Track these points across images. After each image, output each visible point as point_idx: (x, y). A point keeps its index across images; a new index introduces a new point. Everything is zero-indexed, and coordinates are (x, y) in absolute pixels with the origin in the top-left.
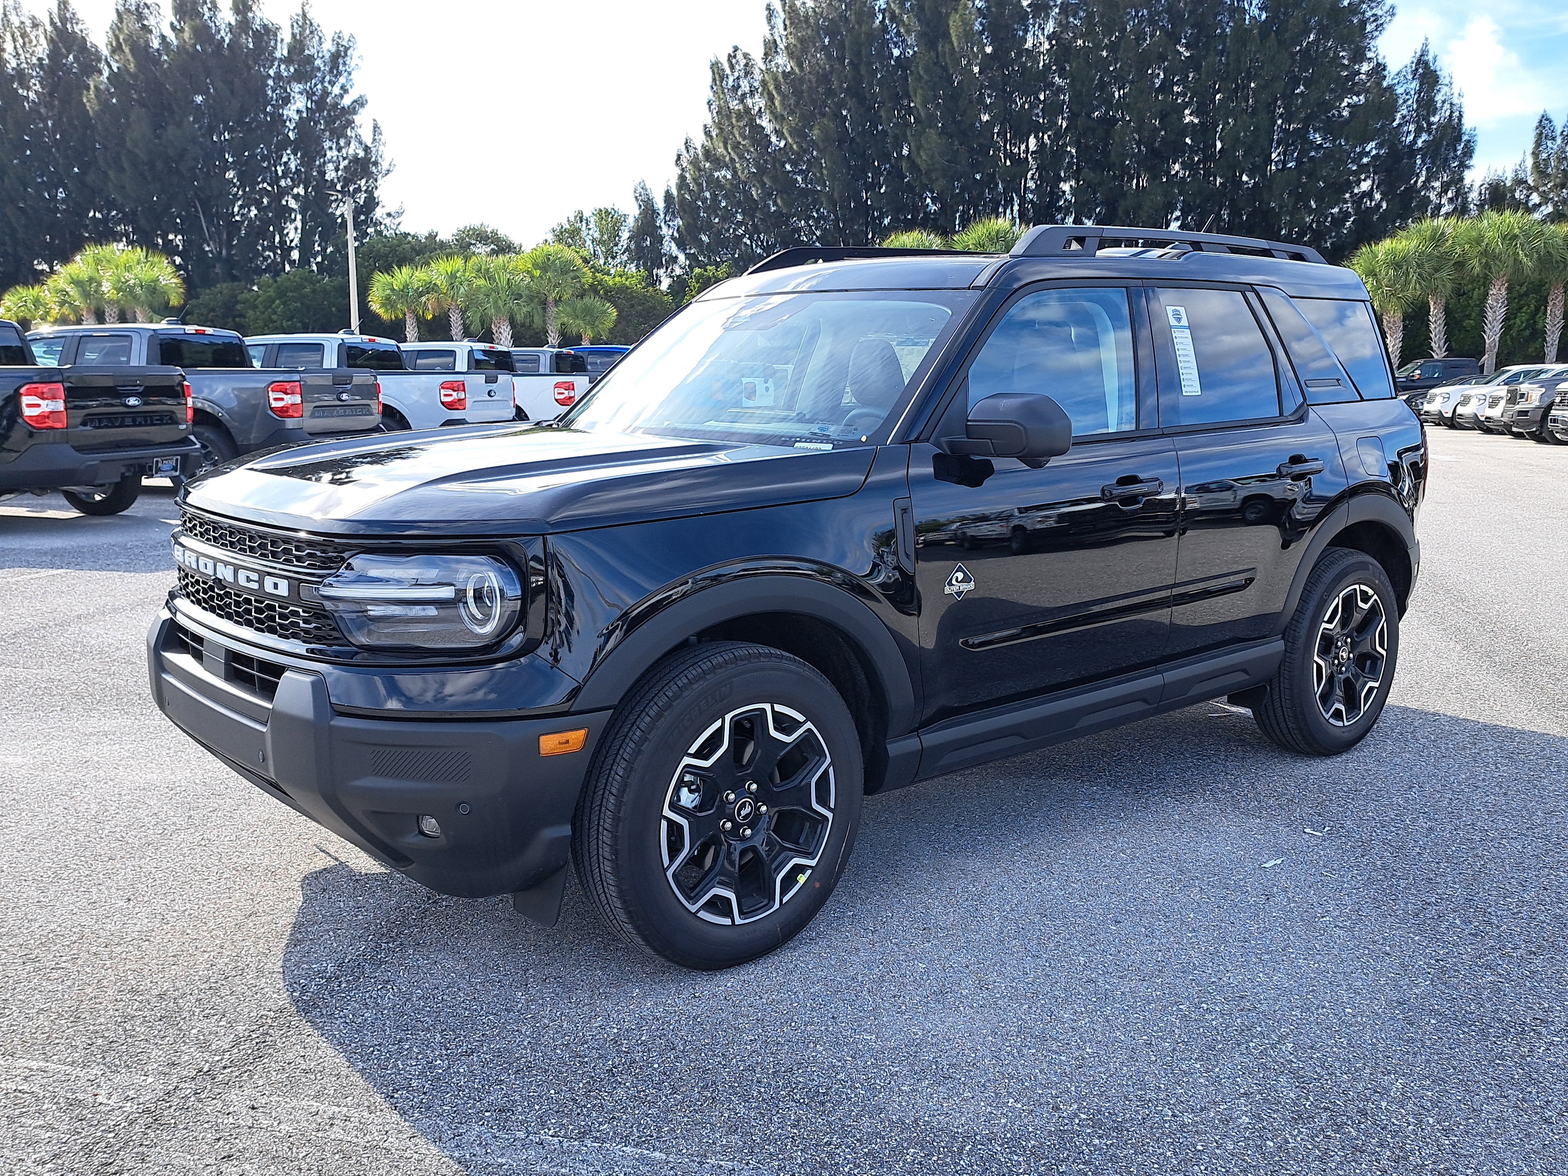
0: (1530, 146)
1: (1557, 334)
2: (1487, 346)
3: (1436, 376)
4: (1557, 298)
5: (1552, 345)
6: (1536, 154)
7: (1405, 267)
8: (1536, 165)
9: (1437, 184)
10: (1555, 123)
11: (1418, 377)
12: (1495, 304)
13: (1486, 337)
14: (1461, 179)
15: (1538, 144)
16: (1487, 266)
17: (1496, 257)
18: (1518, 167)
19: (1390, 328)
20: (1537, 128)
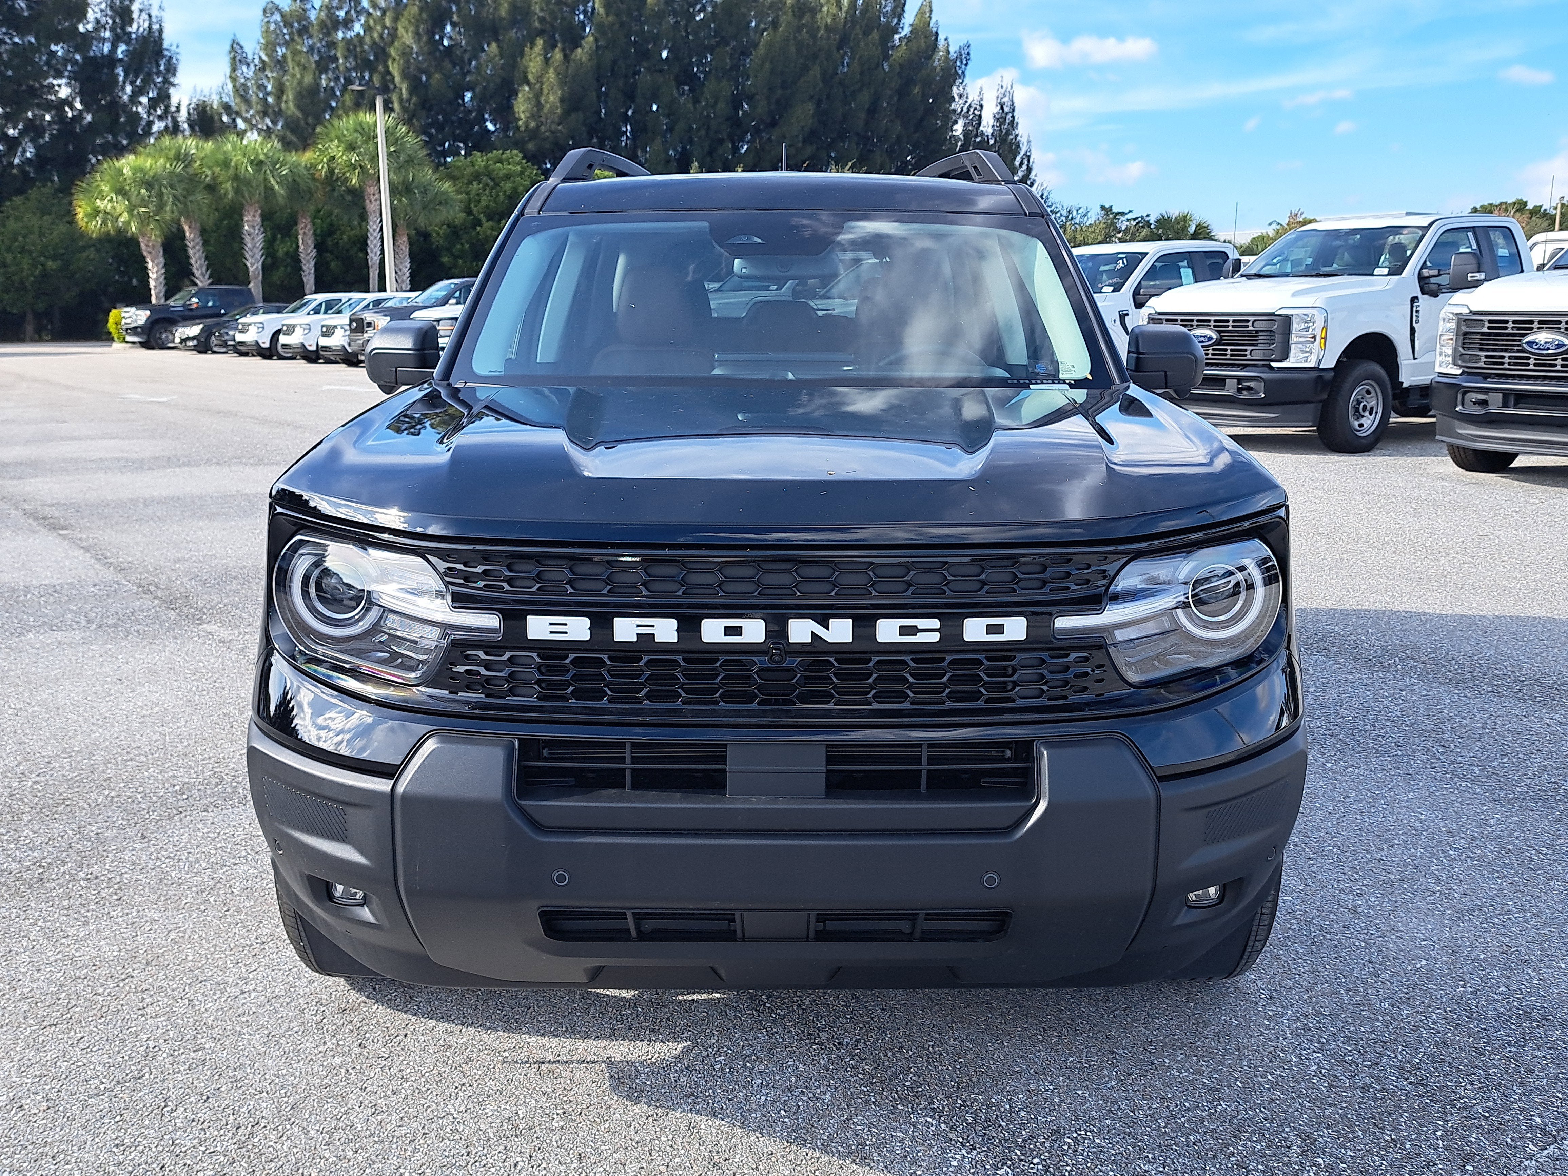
0: (227, 70)
1: (312, 263)
2: (251, 274)
3: (210, 304)
4: (306, 227)
5: (309, 274)
6: (233, 79)
7: (157, 187)
8: (236, 90)
9: (144, 100)
10: (246, 49)
11: (195, 306)
12: (252, 231)
13: (248, 264)
14: (168, 96)
15: (234, 69)
16: (237, 191)
17: (248, 183)
18: (221, 90)
19: (150, 253)
20: (230, 52)
